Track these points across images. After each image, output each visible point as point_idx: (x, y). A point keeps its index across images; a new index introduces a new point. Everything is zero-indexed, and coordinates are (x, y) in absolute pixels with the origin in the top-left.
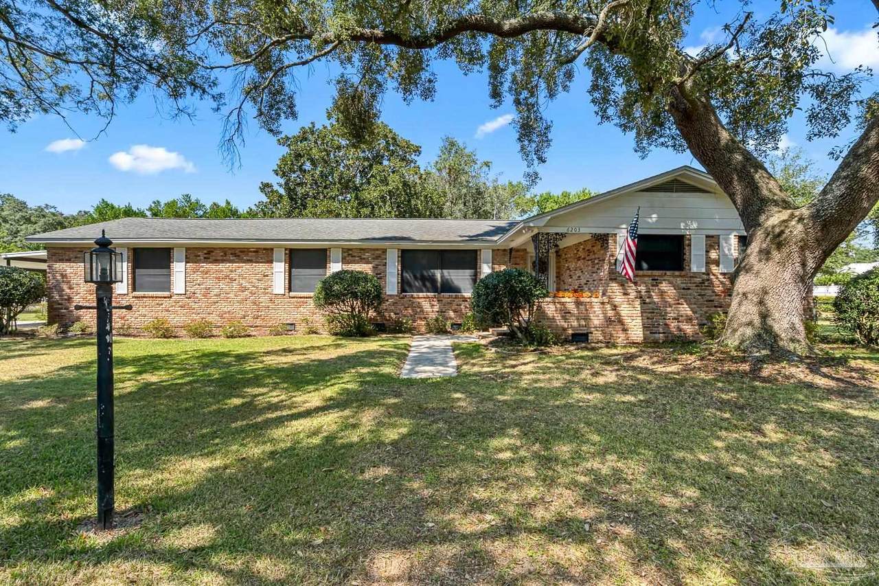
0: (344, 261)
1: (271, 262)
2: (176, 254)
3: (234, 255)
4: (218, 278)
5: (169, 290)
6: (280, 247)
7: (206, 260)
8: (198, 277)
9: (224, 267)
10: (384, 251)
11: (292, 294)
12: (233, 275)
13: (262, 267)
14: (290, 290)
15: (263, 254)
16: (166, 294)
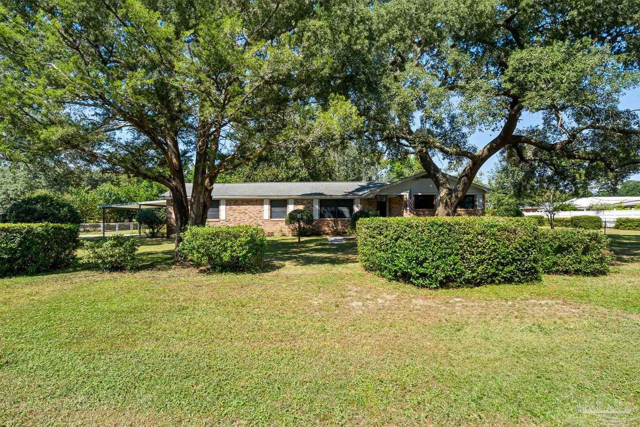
0: (295, 204)
1: (263, 205)
2: (221, 202)
3: (247, 202)
4: (240, 213)
5: (219, 218)
6: (267, 199)
7: (235, 205)
8: (231, 213)
9: (242, 208)
10: (312, 200)
11: (272, 219)
12: (246, 211)
13: (258, 207)
14: (271, 218)
15: (259, 202)
16: (218, 220)
